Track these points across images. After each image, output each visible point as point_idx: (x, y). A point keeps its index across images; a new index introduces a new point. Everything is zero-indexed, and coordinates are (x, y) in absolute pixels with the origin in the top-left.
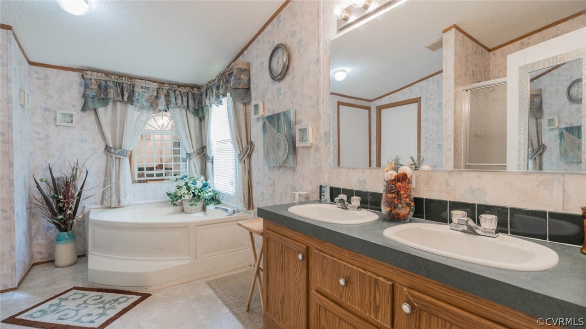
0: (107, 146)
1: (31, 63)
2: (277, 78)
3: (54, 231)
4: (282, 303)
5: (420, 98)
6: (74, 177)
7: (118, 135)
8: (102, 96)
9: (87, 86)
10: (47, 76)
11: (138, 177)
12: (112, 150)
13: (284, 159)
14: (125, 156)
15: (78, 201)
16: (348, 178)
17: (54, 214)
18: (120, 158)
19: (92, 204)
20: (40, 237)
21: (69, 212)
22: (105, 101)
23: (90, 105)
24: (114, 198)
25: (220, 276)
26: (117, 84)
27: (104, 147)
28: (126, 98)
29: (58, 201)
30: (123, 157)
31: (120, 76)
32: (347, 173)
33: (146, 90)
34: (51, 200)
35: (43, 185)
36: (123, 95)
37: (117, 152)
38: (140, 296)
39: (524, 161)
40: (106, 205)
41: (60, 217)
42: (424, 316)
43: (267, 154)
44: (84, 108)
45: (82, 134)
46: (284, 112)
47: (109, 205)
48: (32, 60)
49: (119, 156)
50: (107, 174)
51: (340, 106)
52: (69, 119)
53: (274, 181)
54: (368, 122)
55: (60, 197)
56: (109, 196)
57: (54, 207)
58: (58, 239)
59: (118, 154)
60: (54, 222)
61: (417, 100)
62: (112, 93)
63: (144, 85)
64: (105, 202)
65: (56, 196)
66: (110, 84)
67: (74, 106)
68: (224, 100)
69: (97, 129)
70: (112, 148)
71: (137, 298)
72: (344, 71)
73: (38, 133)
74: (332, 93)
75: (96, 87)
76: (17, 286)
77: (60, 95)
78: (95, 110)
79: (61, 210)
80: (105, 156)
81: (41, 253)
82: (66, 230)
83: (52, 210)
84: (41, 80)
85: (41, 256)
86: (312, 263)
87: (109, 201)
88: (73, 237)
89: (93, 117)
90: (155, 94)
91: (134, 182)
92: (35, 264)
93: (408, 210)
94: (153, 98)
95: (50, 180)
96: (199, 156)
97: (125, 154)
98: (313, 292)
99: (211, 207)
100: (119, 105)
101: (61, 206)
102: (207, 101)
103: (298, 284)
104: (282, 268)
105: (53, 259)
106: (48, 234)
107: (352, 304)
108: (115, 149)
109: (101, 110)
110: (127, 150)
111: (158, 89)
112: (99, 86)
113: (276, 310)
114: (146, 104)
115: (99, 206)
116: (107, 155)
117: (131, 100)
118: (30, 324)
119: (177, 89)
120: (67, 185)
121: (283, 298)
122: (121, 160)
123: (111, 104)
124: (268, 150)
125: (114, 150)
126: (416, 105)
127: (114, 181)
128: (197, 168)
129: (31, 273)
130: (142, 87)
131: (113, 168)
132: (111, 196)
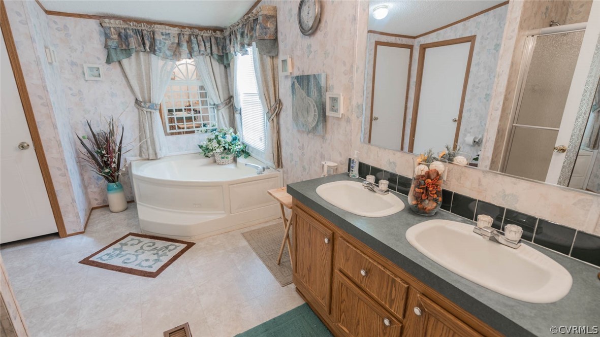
0: (137, 99)
1: (48, 12)
2: (307, 33)
3: (103, 182)
4: (309, 270)
5: (475, 36)
6: (112, 133)
7: (146, 88)
8: (124, 47)
9: (107, 36)
10: (66, 26)
11: (170, 129)
12: (143, 104)
13: (313, 126)
14: (155, 109)
15: (119, 156)
16: (378, 156)
17: (101, 168)
18: (151, 112)
19: (132, 156)
20: (93, 186)
21: (113, 165)
22: (128, 52)
23: (113, 55)
24: (151, 151)
25: (253, 228)
26: (137, 32)
27: (134, 101)
28: (147, 48)
29: (102, 156)
30: (154, 111)
31: (139, 21)
32: (377, 152)
33: (167, 37)
34: (96, 155)
35: (86, 142)
36: (144, 44)
37: (147, 106)
38: (186, 245)
39: (585, 114)
40: (144, 157)
41: (107, 170)
42: (432, 320)
43: (296, 118)
44: (109, 61)
45: (111, 88)
46: (314, 75)
47: (147, 157)
48: (48, 9)
49: (149, 110)
50: (141, 128)
51: (378, 46)
52: (96, 73)
53: (303, 145)
54: (408, 63)
55: (103, 152)
56: (146, 148)
57: (99, 160)
58: (108, 190)
59: (149, 108)
60: (102, 175)
61: (471, 39)
62: (133, 42)
63: (164, 31)
64: (143, 154)
65: (100, 151)
66: (130, 32)
67: (99, 59)
68: (250, 49)
69: (124, 82)
70: (142, 102)
71: (184, 246)
72: (386, 7)
73: (70, 89)
74: (370, 31)
75: (115, 37)
76: (83, 230)
77: (83, 47)
78: (120, 62)
79: (107, 164)
80: (136, 110)
81: (96, 200)
82: (114, 182)
83: (98, 164)
84: (61, 31)
85: (97, 202)
86: (337, 247)
87: (147, 154)
88: (121, 187)
89: (118, 69)
90: (177, 41)
91: (166, 134)
92: (93, 209)
93: (435, 205)
94: (175, 45)
95: (91, 136)
96: (227, 107)
97: (155, 108)
98: (336, 271)
99: (241, 160)
100: (141, 54)
101: (106, 160)
102: (232, 49)
103: (323, 260)
104: (310, 244)
105: (107, 204)
106: (99, 183)
107: (370, 291)
108: (145, 102)
109: (125, 62)
110: (157, 103)
111: (179, 34)
112: (119, 35)
113: (304, 274)
114: (168, 53)
115: (138, 158)
116: (138, 109)
117: (153, 50)
118: (101, 266)
119: (198, 34)
120: (107, 140)
121: (310, 267)
122: (152, 114)
123: (134, 55)
124: (297, 113)
125: (144, 104)
126: (468, 45)
127: (148, 131)
128: (226, 119)
129: (92, 217)
130: (162, 34)
131: (146, 122)
132: (148, 149)
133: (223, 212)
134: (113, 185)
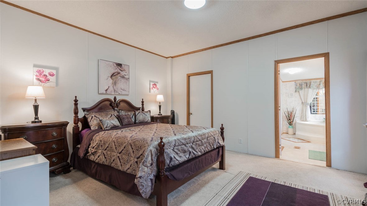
3: (288, 125)
6: (293, 111)
7: (306, 98)
8: (301, 87)
9: (296, 85)
11: (313, 112)
15: (294, 118)
17: (288, 120)
21: (292, 120)
22: (301, 89)
23: (297, 90)
24: (305, 118)
26: (305, 83)
28: (308, 87)
29: (289, 117)
30: (307, 105)
31: (306, 80)
33: (316, 83)
34: (287, 117)
35: (285, 112)
36: (307, 86)
41: (289, 121)
44: (296, 91)
45: (295, 99)
48: (283, 81)
50: (302, 110)
52: (292, 95)
56: (303, 117)
57: (288, 118)
58: (289, 127)
60: (288, 123)
62: (303, 86)
63: (314, 81)
66: (303, 83)
67: (293, 91)
69: (299, 97)
71: (307, 142)
73: (284, 99)
75: (299, 85)
77: (289, 89)
78: (299, 92)
79: (290, 119)
80: (302, 105)
82: (291, 125)
83: (288, 119)
85: (285, 131)
87: (303, 119)
88: (293, 127)
89: (298, 94)
90: (319, 83)
91: (311, 113)
92: (283, 133)
94: (318, 85)
95: (287, 112)
100: (306, 89)
105: (288, 132)
108: (305, 103)
109: (300, 92)
110: (309, 103)
111: (320, 81)
112: (300, 84)
114: (315, 87)
115: (300, 120)
117: (310, 87)
120: (291, 113)
123: (303, 89)
127: (304, 113)
130: (314, 82)
131: (304, 109)
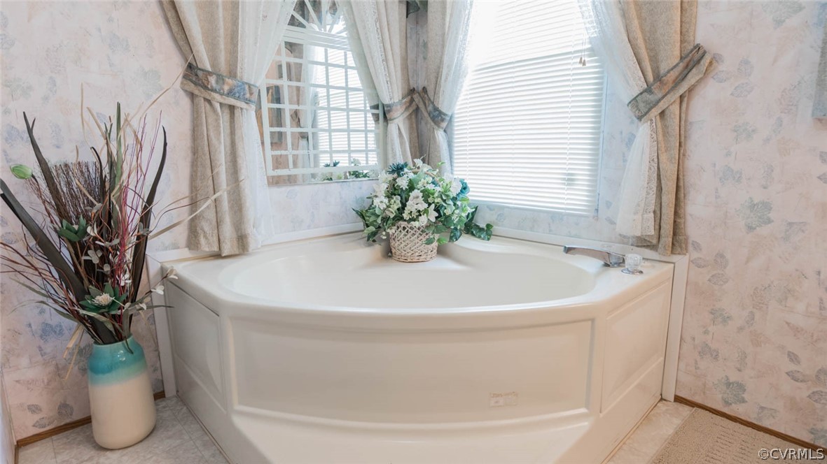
0: (190, 66)
6: (114, 166)
7: (222, 32)
11: (274, 168)
12: (213, 80)
14: (248, 101)
15: (142, 245)
18: (232, 108)
19: (166, 249)
20: (24, 361)
21: (123, 279)
24: (228, 230)
27: (182, 70)
30: (242, 105)
37: (226, 88)
40: (207, 250)
41: (105, 299)
45: (110, 20)
47: (216, 249)
49: (232, 101)
55: (89, 229)
56: (214, 223)
59: (231, 93)
60: (81, 319)
64: (202, 240)
70: (210, 73)
79: (101, 276)
80: (185, 101)
81: (34, 409)
82: (118, 337)
85: (36, 417)
87: (215, 239)
91: (267, 181)
92: (21, 444)
96: (407, 113)
97: (248, 96)
101: (96, 261)
106: (48, 348)
110: (252, 83)
115: (186, 253)
116: (192, 96)
122: (237, 112)
125: (217, 82)
128: (407, 144)
131: (219, 139)
132: (218, 224)
133: (583, 410)
134: (117, 351)
